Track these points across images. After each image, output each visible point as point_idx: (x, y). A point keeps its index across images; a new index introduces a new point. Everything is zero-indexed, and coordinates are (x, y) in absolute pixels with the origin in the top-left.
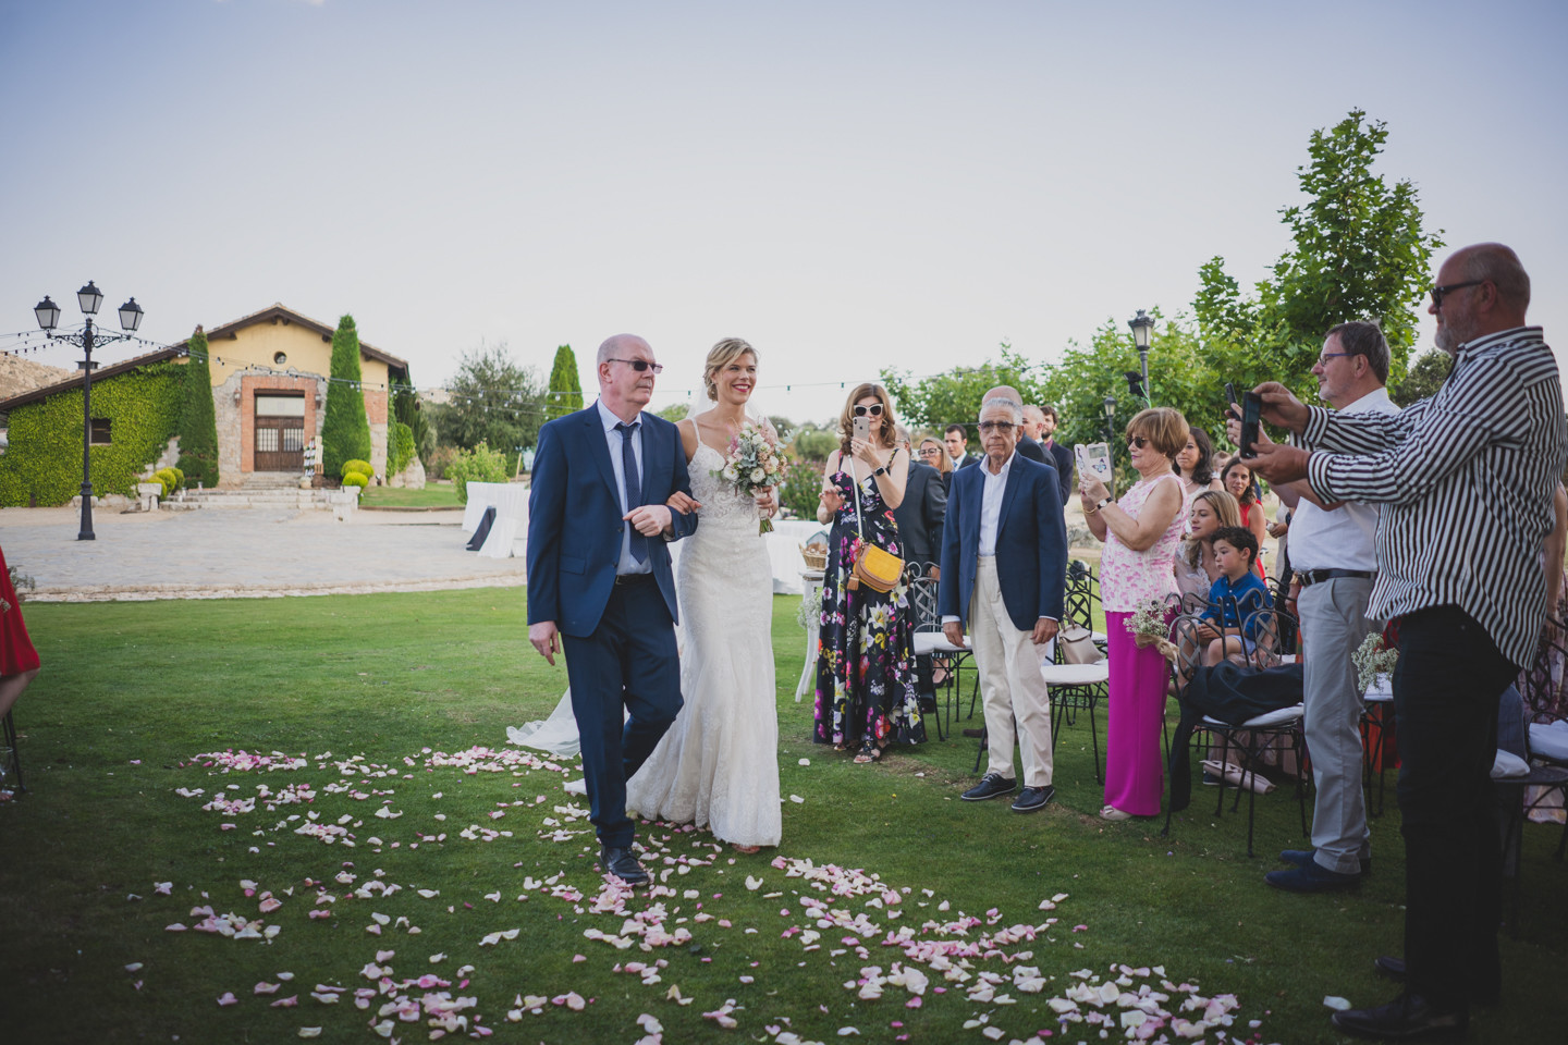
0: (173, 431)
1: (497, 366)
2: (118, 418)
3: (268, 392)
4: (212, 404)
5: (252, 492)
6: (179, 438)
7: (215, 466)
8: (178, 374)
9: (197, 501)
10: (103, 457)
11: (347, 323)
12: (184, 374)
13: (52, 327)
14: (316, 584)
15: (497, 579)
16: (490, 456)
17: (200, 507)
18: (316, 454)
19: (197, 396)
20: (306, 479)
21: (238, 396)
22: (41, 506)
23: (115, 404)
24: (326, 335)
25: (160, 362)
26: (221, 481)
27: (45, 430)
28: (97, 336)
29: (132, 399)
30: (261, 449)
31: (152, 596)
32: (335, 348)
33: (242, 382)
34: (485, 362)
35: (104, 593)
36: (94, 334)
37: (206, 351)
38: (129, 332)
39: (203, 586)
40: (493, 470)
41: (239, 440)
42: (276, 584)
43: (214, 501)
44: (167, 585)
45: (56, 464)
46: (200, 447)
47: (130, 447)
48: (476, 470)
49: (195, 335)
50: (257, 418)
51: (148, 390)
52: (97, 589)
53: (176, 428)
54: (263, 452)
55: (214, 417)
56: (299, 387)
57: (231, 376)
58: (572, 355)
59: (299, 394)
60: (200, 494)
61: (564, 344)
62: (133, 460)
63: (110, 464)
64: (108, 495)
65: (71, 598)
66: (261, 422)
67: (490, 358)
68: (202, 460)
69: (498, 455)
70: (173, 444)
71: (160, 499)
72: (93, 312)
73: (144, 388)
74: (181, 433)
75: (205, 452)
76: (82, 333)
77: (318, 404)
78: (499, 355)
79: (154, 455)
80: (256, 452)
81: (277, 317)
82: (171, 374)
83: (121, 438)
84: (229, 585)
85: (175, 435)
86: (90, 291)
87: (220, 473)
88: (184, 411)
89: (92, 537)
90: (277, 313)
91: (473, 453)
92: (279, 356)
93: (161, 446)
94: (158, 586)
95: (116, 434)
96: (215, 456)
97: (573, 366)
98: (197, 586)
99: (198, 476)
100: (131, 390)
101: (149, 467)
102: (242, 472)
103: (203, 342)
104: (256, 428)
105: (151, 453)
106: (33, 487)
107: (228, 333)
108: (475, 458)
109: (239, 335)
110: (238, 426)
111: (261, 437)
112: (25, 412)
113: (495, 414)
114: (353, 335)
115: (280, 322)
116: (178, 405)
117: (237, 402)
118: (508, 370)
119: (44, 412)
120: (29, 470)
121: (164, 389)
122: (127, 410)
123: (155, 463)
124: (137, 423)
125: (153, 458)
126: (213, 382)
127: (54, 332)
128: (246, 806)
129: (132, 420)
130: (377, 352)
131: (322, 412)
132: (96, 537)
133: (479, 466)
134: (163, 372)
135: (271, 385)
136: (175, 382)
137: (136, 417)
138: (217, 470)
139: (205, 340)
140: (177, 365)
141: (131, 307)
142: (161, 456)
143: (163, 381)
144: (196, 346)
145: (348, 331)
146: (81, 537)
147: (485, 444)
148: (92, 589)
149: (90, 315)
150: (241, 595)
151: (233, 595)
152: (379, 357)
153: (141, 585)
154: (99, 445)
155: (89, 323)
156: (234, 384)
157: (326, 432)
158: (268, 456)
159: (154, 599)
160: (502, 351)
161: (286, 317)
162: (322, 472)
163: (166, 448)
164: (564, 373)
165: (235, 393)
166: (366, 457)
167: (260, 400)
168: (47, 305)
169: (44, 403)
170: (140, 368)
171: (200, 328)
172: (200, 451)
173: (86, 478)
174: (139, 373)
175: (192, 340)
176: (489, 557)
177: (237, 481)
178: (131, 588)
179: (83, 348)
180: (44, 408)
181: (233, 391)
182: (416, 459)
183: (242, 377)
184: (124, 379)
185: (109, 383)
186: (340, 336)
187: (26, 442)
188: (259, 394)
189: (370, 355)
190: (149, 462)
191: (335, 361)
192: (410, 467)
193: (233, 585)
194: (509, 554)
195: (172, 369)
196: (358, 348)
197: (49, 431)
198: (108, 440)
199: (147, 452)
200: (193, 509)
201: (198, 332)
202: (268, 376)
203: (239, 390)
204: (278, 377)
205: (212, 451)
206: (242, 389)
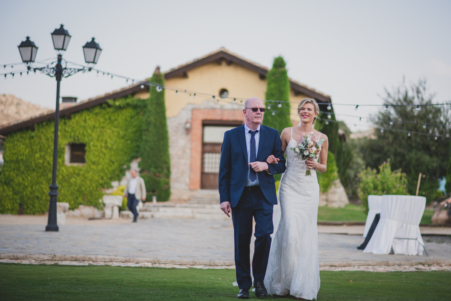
0: (134, 154)
1: (416, 102)
2: (92, 143)
3: (213, 122)
4: (167, 132)
5: (196, 205)
6: (139, 160)
7: (168, 184)
8: (140, 107)
9: (150, 211)
10: (78, 175)
11: (279, 63)
12: (145, 106)
13: (31, 61)
14: (217, 262)
15: (370, 267)
16: (393, 175)
17: (152, 216)
19: (155, 125)
21: (188, 126)
22: (27, 214)
23: (89, 131)
24: (262, 73)
25: (126, 97)
26: (172, 197)
27: (33, 152)
28: (65, 68)
29: (103, 128)
30: (207, 170)
31: (86, 264)
32: (269, 84)
33: (193, 114)
34: (406, 99)
35: (51, 260)
36: (64, 66)
37: (163, 88)
38: (91, 65)
39: (128, 259)
40: (395, 187)
41: (188, 162)
42: (185, 260)
43: (165, 212)
44: (100, 257)
45: (42, 180)
46: (156, 168)
47: (100, 167)
48: (380, 188)
49: (154, 75)
50: (204, 144)
51: (116, 120)
52: (46, 257)
53: (137, 152)
54: (208, 174)
55: (168, 142)
56: (239, 118)
57: (183, 109)
60: (155, 206)
62: (102, 178)
63: (83, 181)
64: (81, 207)
65: (24, 262)
66: (208, 148)
67: (410, 94)
68: (157, 179)
69: (399, 174)
70: (135, 165)
71: (121, 209)
72: (62, 49)
73: (113, 118)
74: (142, 156)
75: (159, 172)
76: (54, 65)
78: (418, 92)
79: (119, 174)
80: (203, 174)
81: (221, 59)
82: (135, 107)
83: (93, 159)
84: (148, 259)
85: (136, 157)
86: (61, 32)
87: (172, 190)
88: (144, 137)
89: (56, 229)
90: (221, 56)
91: (378, 172)
92: (223, 92)
93: (125, 167)
94: (93, 257)
95: (90, 156)
96: (168, 175)
98: (123, 259)
100: (102, 120)
101: (115, 184)
102: (191, 190)
103: (160, 80)
104: (203, 152)
105: (117, 172)
106: (22, 198)
107: (181, 73)
108: (379, 176)
109: (191, 75)
110: (188, 151)
111: (206, 160)
112: (18, 136)
113: (414, 145)
114: (284, 73)
115: (224, 64)
116: (140, 132)
117: (188, 131)
119: (33, 137)
120: (19, 184)
121: (129, 119)
122: (99, 136)
123: (119, 180)
124: (106, 147)
125: (118, 176)
126: (169, 113)
127: (33, 65)
129: (103, 144)
130: (305, 88)
132: (60, 229)
133: (383, 183)
134: (128, 105)
135: (216, 116)
136: (138, 114)
137: (106, 142)
138: (169, 187)
139: (163, 78)
140: (140, 100)
141: (92, 45)
142: (124, 175)
143: (128, 112)
144: (155, 83)
145: (280, 70)
146: (48, 229)
147: (388, 164)
148: (42, 257)
149: (61, 52)
150: (157, 265)
151: (150, 265)
152: (306, 92)
153: (80, 256)
154: (75, 165)
155: (60, 58)
156: (186, 116)
158: (212, 177)
159: (87, 264)
160: (421, 89)
161: (229, 58)
163: (129, 168)
165: (186, 123)
167: (208, 130)
168: (27, 44)
169: (33, 130)
170: (110, 102)
171: (158, 68)
172: (155, 171)
173: (54, 182)
174: (109, 106)
175: (152, 78)
176: (372, 253)
177: (185, 197)
178: (72, 257)
179: (55, 78)
180: (33, 134)
181: (184, 121)
182: (338, 182)
183: (193, 110)
184: (97, 110)
185: (85, 115)
186: (273, 74)
187: (18, 161)
188: (206, 124)
189: (299, 91)
190: (115, 180)
191: (269, 95)
192: (332, 189)
193: (151, 259)
194: (389, 251)
195: (135, 103)
196: (288, 85)
197: (36, 152)
198: (82, 160)
199: (114, 171)
201: (157, 72)
202: (213, 109)
203: (190, 120)
204: (222, 109)
205: (166, 171)
206: (192, 119)
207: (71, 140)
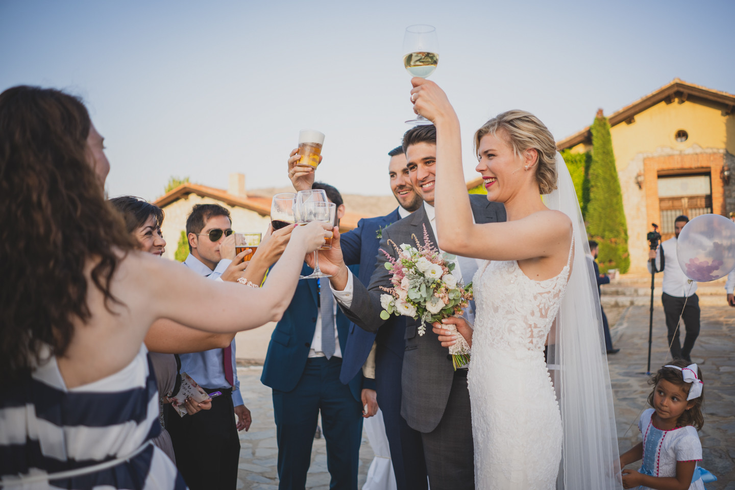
3: (671, 172)
4: (619, 186)
7: (626, 251)
19: (605, 179)
21: (642, 178)
26: (632, 266)
33: (645, 164)
37: (608, 134)
46: (611, 232)
49: (597, 119)
50: (661, 200)
55: (621, 199)
56: (705, 164)
57: (633, 159)
59: (704, 173)
66: (665, 204)
68: (613, 245)
75: (616, 236)
77: (727, 180)
81: (677, 93)
87: (630, 258)
90: (676, 89)
92: (681, 134)
96: (626, 240)
99: (610, 261)
103: (605, 124)
104: (661, 210)
107: (628, 117)
109: (637, 118)
110: (644, 210)
111: (664, 219)
115: (677, 100)
117: (641, 185)
126: (619, 165)
135: (675, 165)
138: (628, 255)
139: (607, 123)
144: (599, 128)
156: (637, 167)
161: (686, 92)
165: (638, 176)
171: (600, 112)
172: (611, 236)
175: (595, 123)
181: (635, 175)
183: (645, 160)
188: (662, 175)
200: (623, 306)
201: (600, 117)
202: (671, 156)
203: (642, 172)
204: (681, 155)
205: (623, 235)
206: (644, 170)
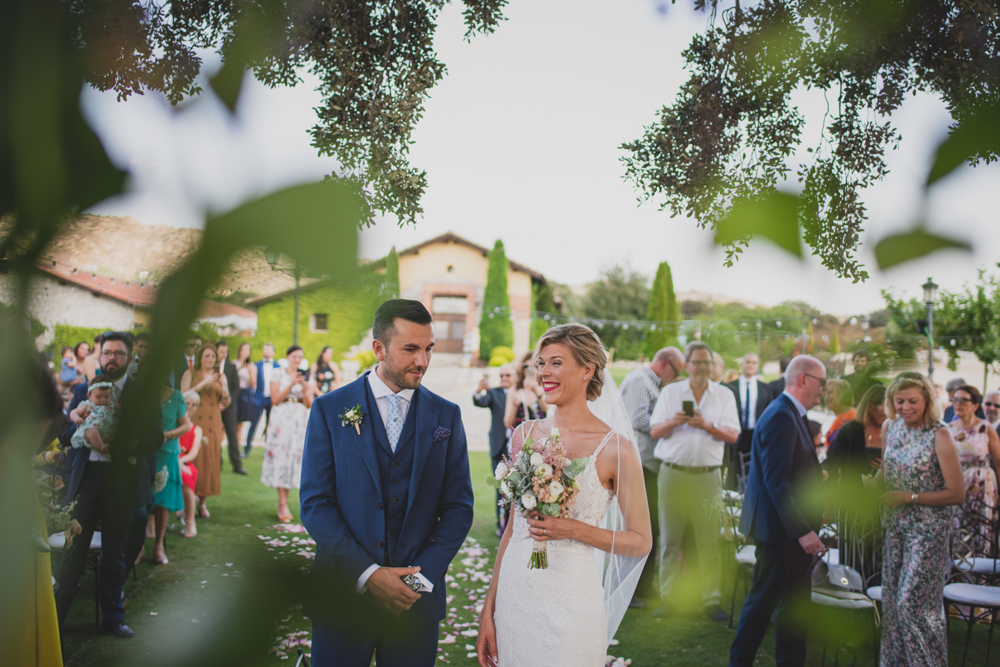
2: (333, 314)
3: (442, 295)
11: (499, 245)
12: (383, 281)
18: (473, 341)
20: (466, 360)
23: (331, 303)
24: (484, 253)
25: (366, 273)
27: (282, 320)
29: (343, 301)
32: (490, 262)
33: (424, 287)
37: (398, 264)
47: (341, 334)
49: (390, 254)
51: (355, 294)
56: (464, 291)
58: (668, 269)
59: (463, 296)
61: (663, 262)
62: (343, 343)
66: (437, 317)
73: (352, 293)
77: (477, 304)
79: (358, 340)
81: (449, 239)
90: (449, 236)
92: (450, 268)
95: (331, 324)
97: (669, 278)
100: (343, 295)
101: (354, 348)
103: (396, 257)
105: (356, 338)
107: (414, 251)
109: (424, 253)
112: (269, 307)
114: (502, 254)
115: (451, 243)
118: (633, 276)
119: (281, 308)
122: (339, 308)
123: (357, 345)
124: (345, 317)
127: (276, 267)
128: (283, 544)
129: (343, 315)
130: (521, 266)
131: (479, 311)
134: (368, 279)
135: (444, 290)
137: (345, 313)
139: (398, 256)
140: (378, 274)
142: (361, 340)
144: (390, 260)
145: (500, 250)
154: (320, 331)
156: (418, 288)
157: (484, 326)
161: (455, 239)
162: (477, 355)
164: (663, 283)
166: (509, 345)
169: (282, 301)
171: (394, 249)
180: (282, 305)
181: (416, 293)
184: (338, 286)
186: (494, 253)
187: (269, 327)
188: (435, 295)
189: (516, 268)
190: (354, 345)
191: (491, 272)
195: (374, 277)
196: (506, 262)
197: (285, 321)
198: (326, 327)
199: (354, 337)
201: (393, 251)
202: (442, 283)
203: (421, 293)
204: (450, 283)
206: (424, 291)
207: (316, 311)
